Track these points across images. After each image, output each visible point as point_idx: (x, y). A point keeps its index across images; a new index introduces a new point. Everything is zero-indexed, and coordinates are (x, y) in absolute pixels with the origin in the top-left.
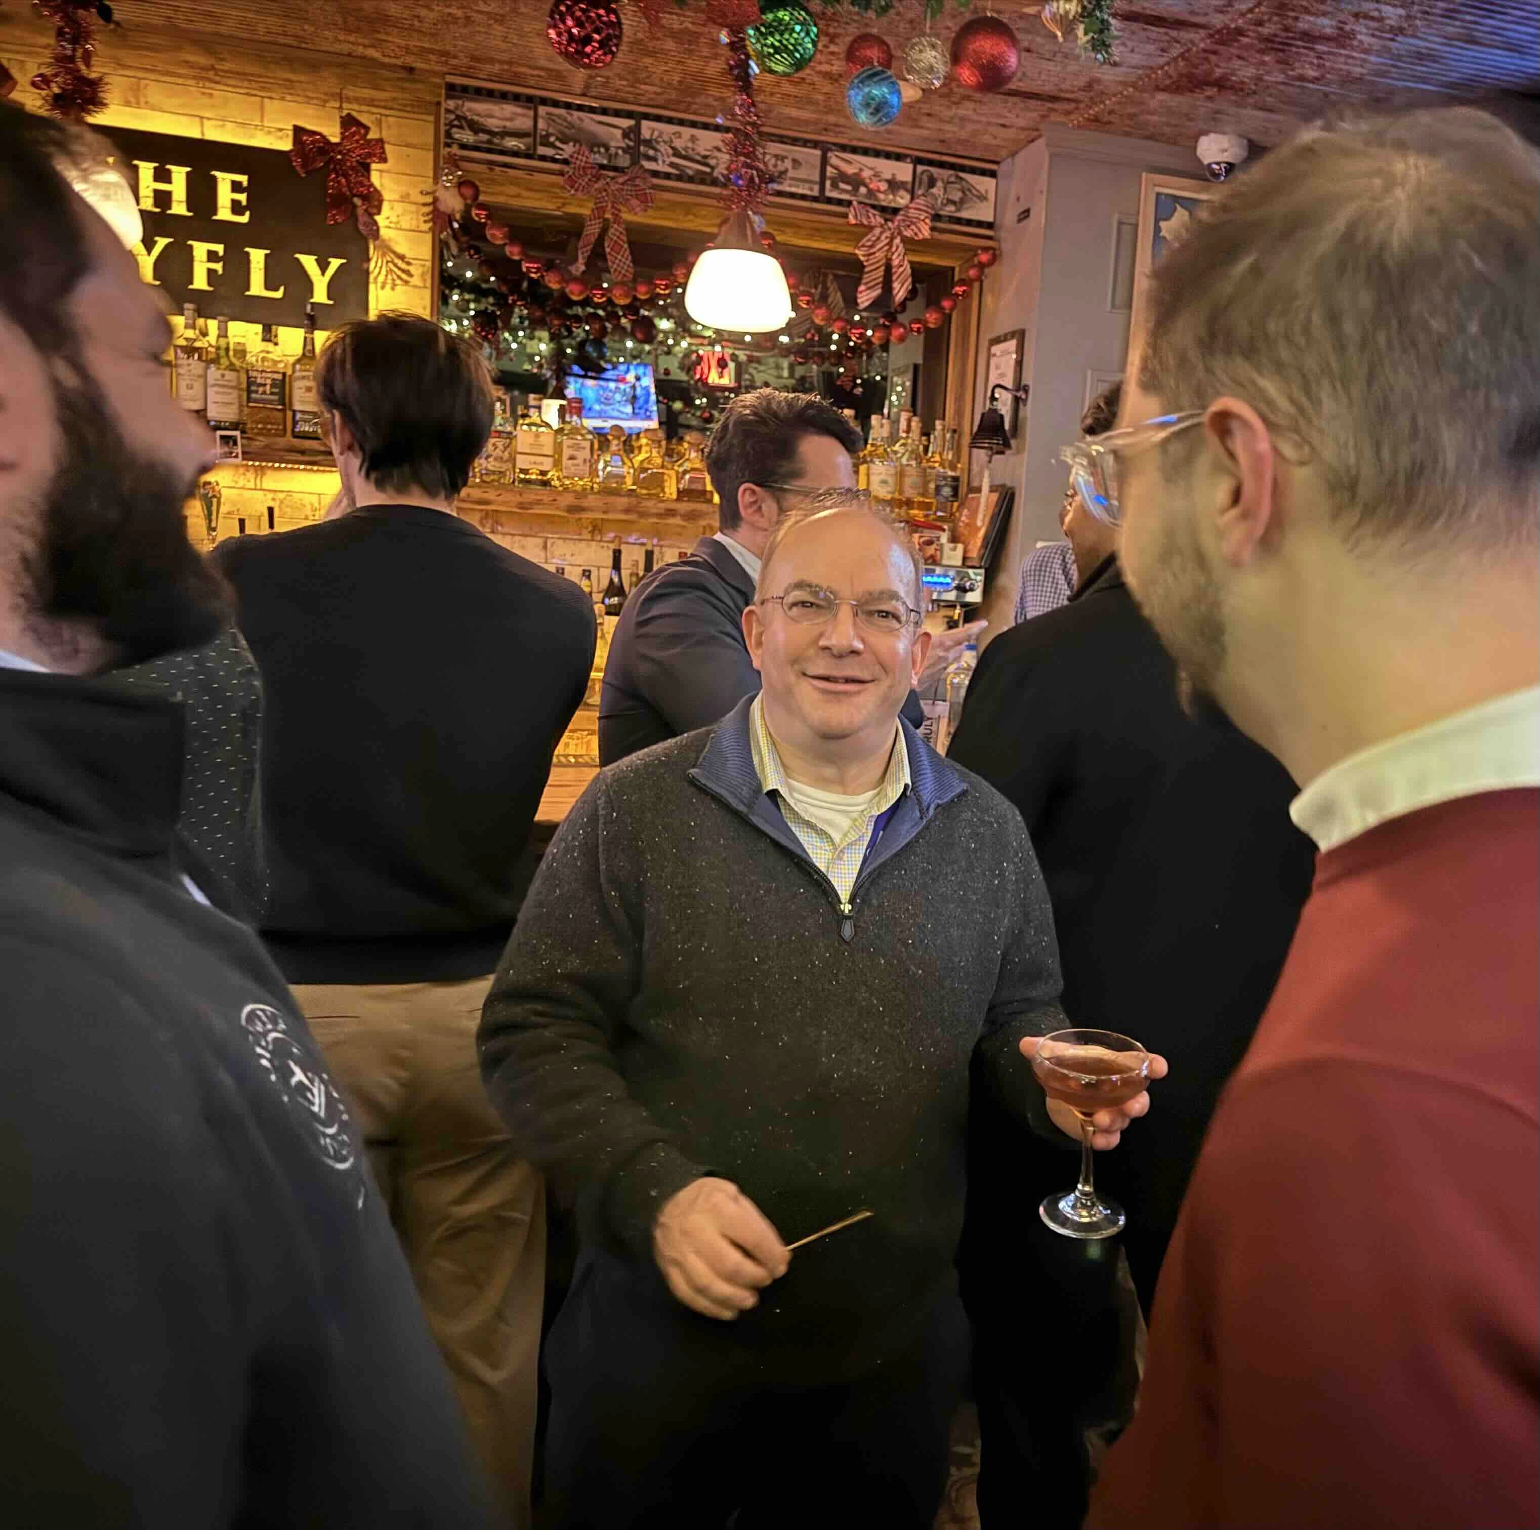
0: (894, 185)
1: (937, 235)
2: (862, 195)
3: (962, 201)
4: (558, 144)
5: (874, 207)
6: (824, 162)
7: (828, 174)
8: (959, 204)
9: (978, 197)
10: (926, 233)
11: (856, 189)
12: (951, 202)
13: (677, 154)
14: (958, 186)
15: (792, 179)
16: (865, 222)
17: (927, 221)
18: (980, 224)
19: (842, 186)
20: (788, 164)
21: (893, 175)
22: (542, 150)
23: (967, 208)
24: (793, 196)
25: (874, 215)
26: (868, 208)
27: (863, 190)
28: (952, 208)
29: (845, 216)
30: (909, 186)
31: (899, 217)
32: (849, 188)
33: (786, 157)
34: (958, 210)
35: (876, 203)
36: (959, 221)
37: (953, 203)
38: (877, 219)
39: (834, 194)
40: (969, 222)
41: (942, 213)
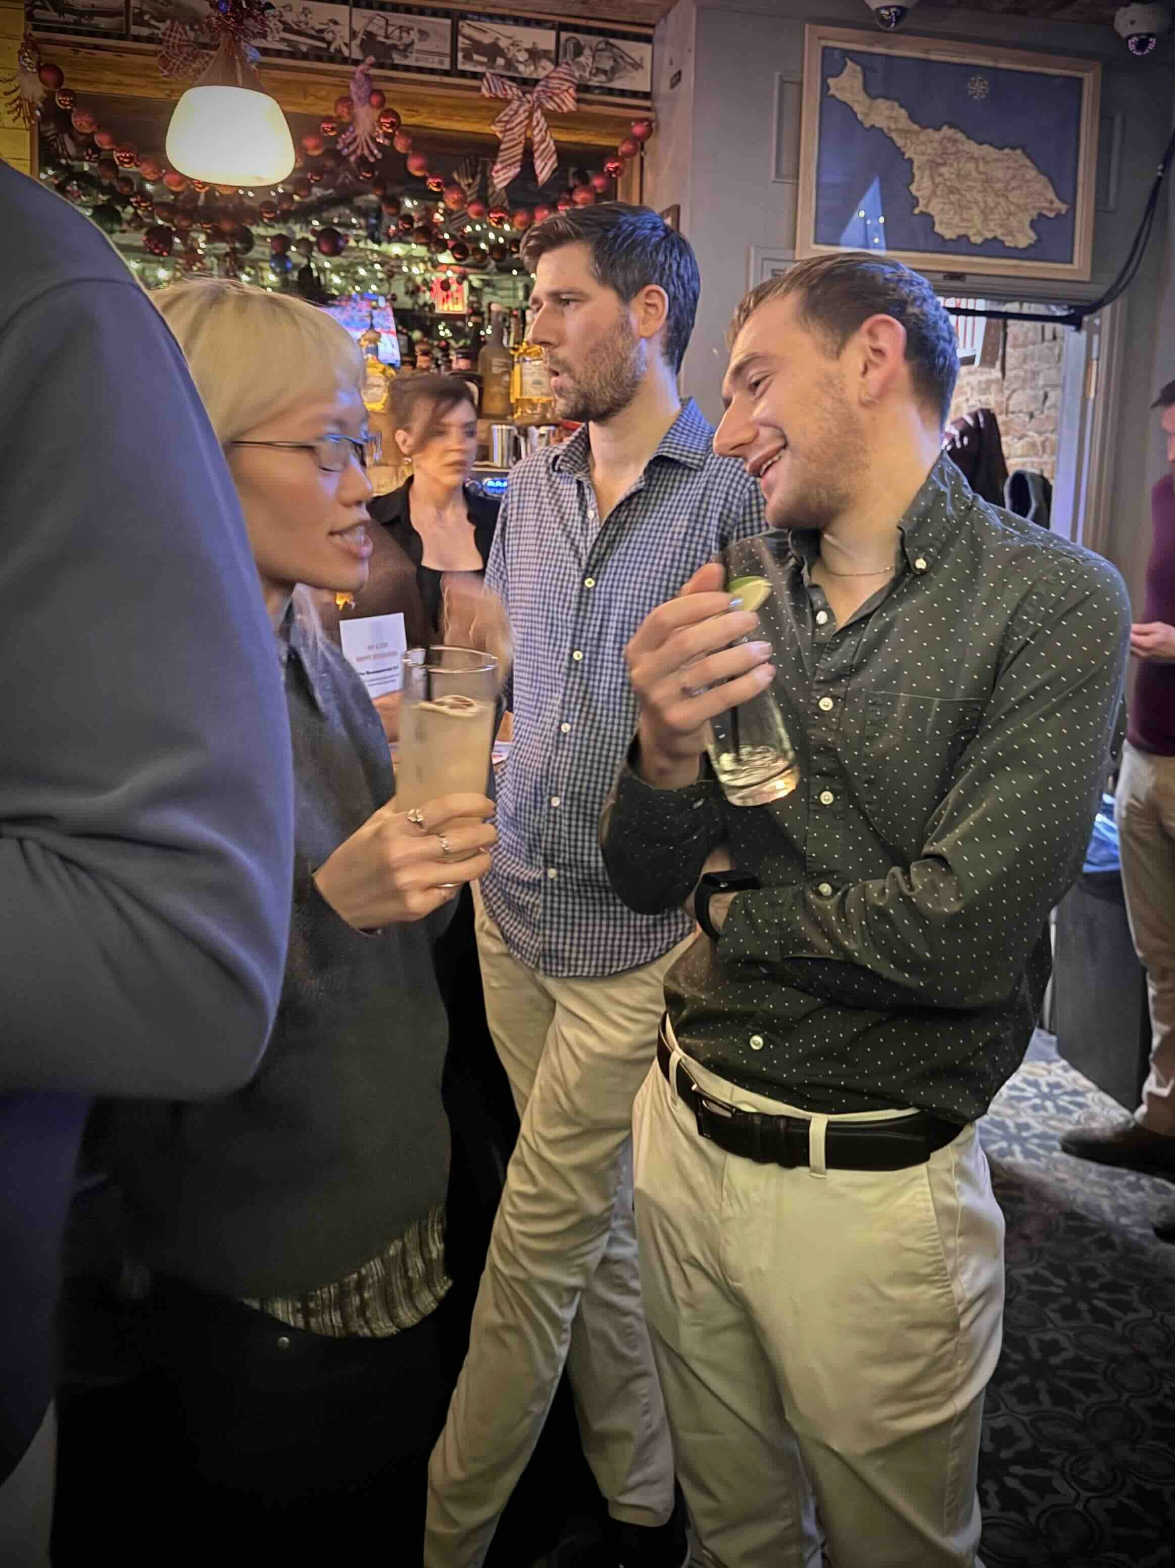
0: (535, 55)
1: (584, 107)
2: (499, 66)
3: (614, 70)
4: (153, 22)
5: (513, 79)
6: (455, 32)
7: (460, 45)
8: (611, 73)
9: (632, 65)
10: (570, 105)
11: (492, 61)
12: (600, 71)
13: (288, 28)
14: (608, 54)
15: (418, 51)
16: (501, 96)
17: (571, 91)
18: (635, 94)
19: (476, 57)
20: (414, 35)
21: (534, 44)
22: (135, 30)
23: (620, 78)
24: (420, 70)
25: (511, 87)
26: (504, 80)
27: (500, 61)
28: (603, 78)
29: (478, 89)
30: (553, 56)
31: (538, 88)
32: (485, 59)
33: (412, 29)
34: (610, 80)
35: (516, 75)
36: (611, 92)
37: (605, 72)
38: (513, 91)
39: (468, 67)
40: (623, 93)
41: (590, 83)
